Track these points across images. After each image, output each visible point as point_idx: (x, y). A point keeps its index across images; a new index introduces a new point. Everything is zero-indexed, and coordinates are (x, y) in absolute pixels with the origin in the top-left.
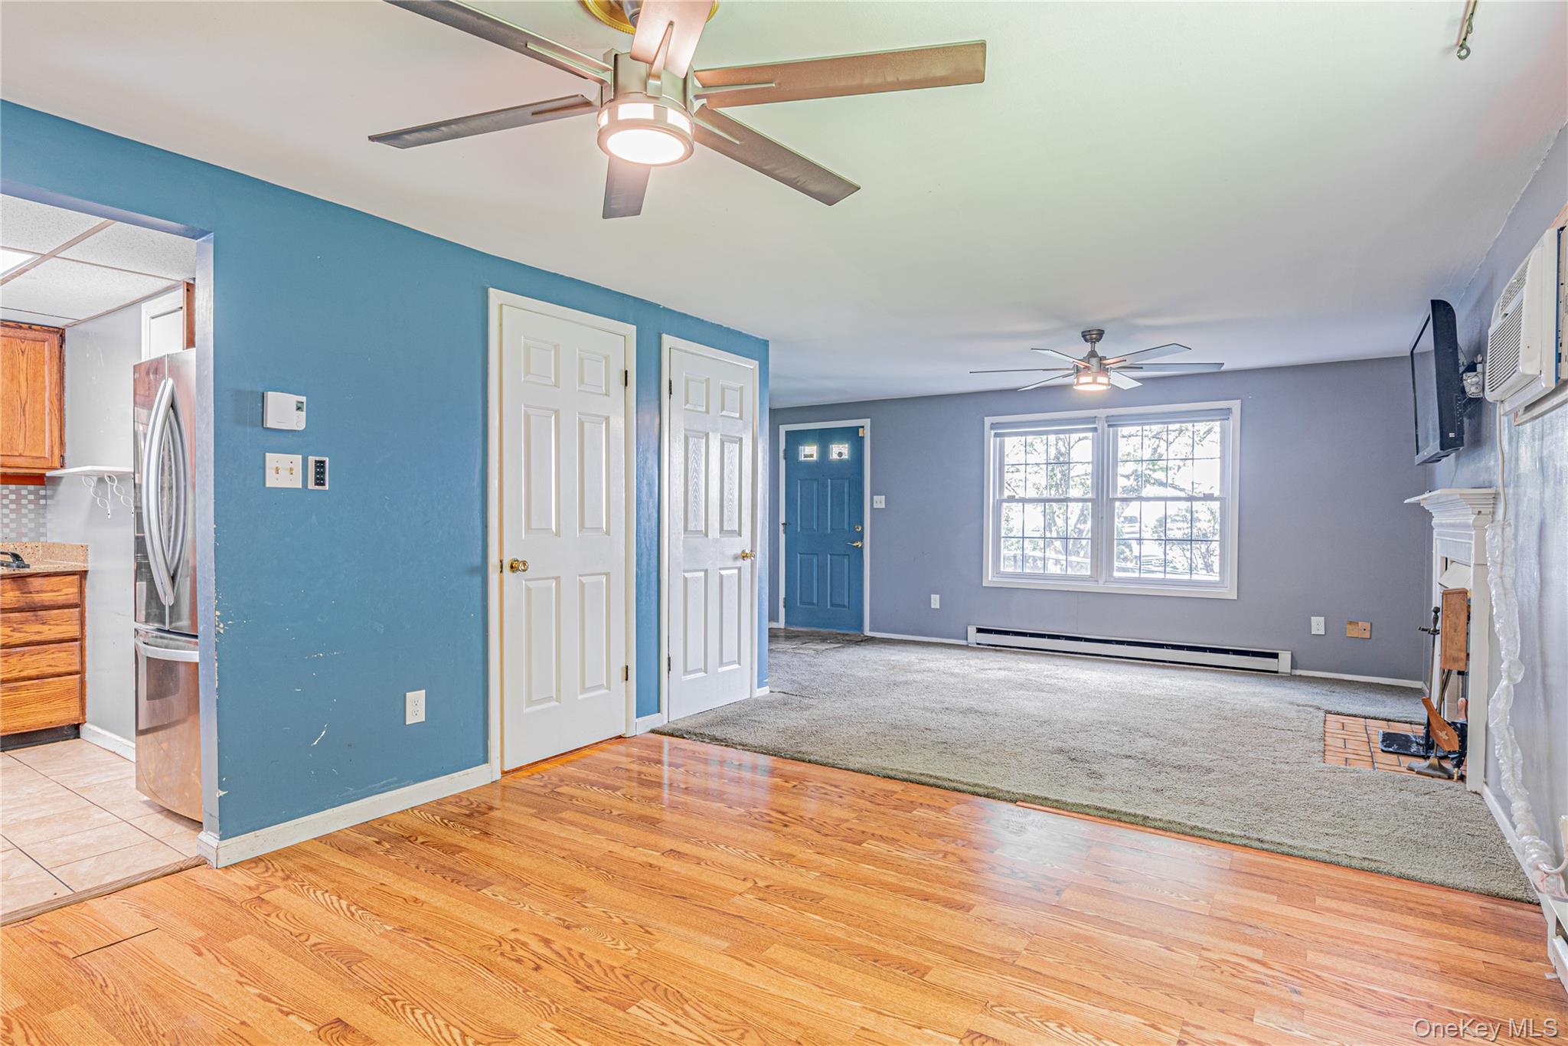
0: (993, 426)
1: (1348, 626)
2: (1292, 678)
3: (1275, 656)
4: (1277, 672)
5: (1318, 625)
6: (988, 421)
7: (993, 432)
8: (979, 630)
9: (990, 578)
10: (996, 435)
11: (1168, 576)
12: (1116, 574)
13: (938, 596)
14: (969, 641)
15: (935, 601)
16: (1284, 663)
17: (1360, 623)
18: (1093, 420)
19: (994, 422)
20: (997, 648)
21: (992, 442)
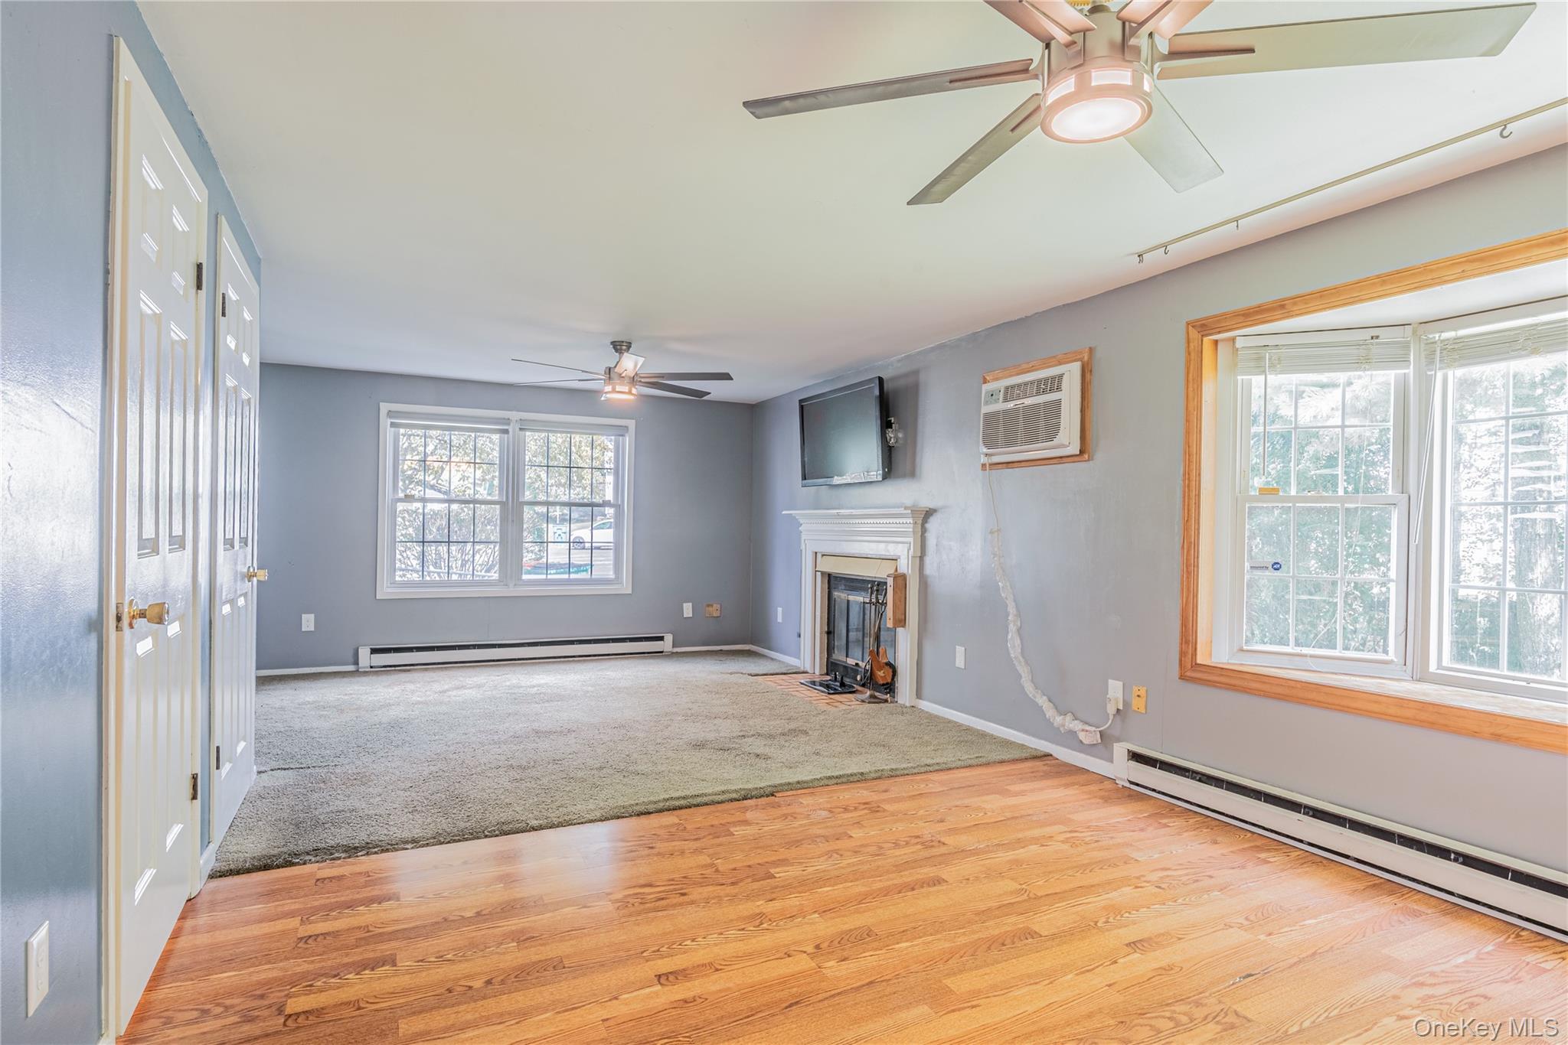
0: (390, 414)
1: (707, 608)
2: (672, 655)
3: (661, 639)
4: (662, 652)
5: (688, 610)
6: (385, 407)
7: (389, 421)
8: (374, 651)
9: (384, 591)
10: (393, 425)
11: (573, 576)
12: (525, 577)
13: (312, 616)
14: (360, 665)
15: (308, 622)
16: (667, 645)
17: (715, 605)
18: (507, 421)
19: (392, 409)
20: (397, 668)
21: (388, 433)
